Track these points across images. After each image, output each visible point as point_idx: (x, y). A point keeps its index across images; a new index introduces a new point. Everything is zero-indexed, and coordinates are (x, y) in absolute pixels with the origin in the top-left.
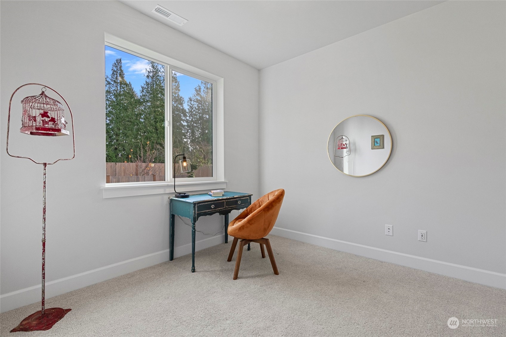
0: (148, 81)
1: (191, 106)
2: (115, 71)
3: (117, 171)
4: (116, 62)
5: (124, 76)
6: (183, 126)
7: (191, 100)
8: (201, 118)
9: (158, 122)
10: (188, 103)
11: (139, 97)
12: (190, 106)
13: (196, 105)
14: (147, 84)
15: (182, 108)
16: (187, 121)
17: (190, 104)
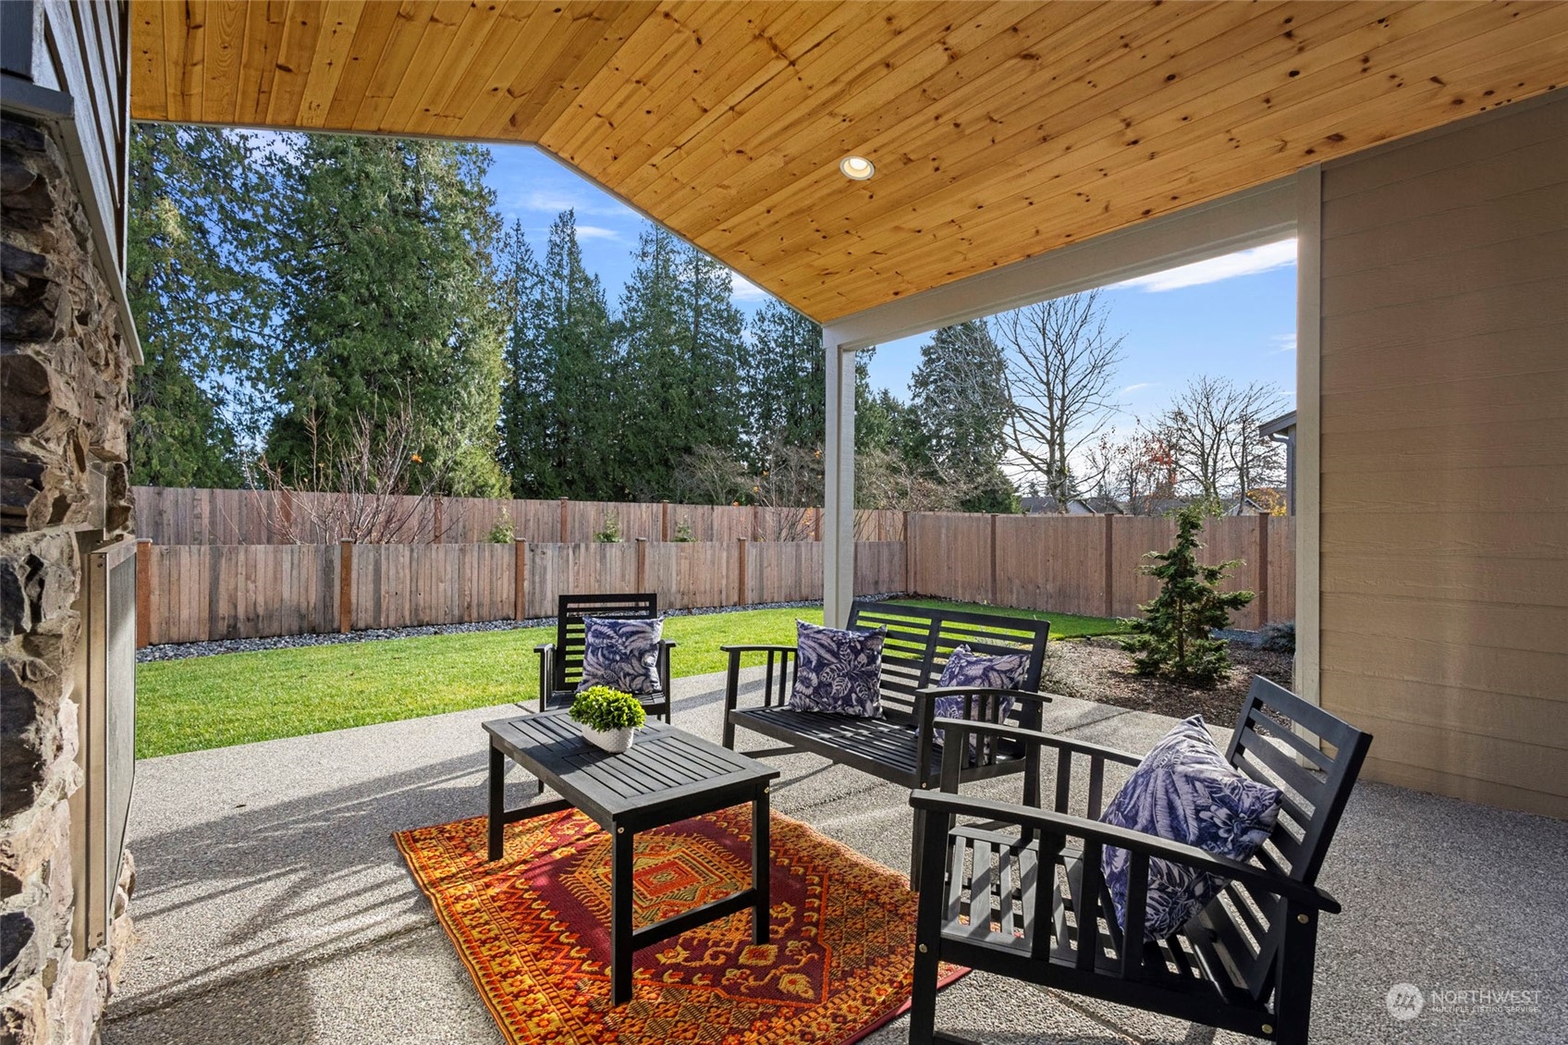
0: (643, 267)
1: (763, 335)
2: (556, 245)
3: (715, 527)
4: (558, 220)
5: (580, 256)
6: (740, 396)
7: (762, 319)
8: (792, 371)
9: (674, 386)
10: (753, 327)
11: (620, 316)
12: (760, 336)
13: (775, 331)
14: (642, 276)
15: (737, 342)
16: (752, 381)
17: (759, 332)
